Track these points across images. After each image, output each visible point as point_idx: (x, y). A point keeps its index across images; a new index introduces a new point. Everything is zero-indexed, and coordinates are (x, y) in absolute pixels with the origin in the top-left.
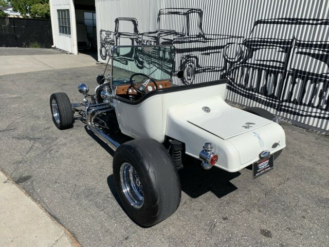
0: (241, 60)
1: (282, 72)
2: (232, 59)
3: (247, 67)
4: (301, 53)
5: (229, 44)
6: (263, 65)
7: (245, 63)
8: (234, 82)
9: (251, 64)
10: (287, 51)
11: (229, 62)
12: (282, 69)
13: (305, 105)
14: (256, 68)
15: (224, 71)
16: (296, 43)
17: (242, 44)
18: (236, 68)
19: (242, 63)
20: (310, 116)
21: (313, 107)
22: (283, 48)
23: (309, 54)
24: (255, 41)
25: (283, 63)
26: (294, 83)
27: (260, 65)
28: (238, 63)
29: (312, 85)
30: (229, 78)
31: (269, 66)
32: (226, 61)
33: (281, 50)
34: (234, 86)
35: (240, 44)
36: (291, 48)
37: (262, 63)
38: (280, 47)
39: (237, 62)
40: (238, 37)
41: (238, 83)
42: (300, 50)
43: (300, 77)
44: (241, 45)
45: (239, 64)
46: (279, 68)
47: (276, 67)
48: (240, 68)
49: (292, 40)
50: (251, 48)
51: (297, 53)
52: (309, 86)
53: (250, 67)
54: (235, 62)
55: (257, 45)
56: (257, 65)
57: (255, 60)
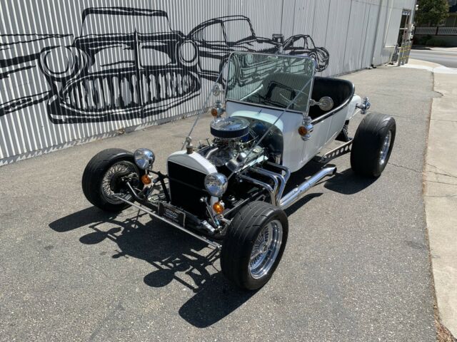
0: (79, 72)
1: (134, 73)
2: (62, 73)
3: (91, 78)
4: (146, 47)
5: (48, 48)
6: (111, 71)
7: (87, 74)
8: (77, 109)
9: (95, 73)
10: (133, 47)
11: (58, 80)
12: (134, 69)
13: (163, 99)
14: (104, 77)
15: (54, 98)
16: (139, 36)
17: (73, 46)
18: (74, 85)
19: (82, 75)
20: (170, 108)
21: (170, 98)
22: (128, 44)
23: (153, 47)
24: (91, 40)
25: (133, 62)
26: (149, 81)
27: (107, 71)
28: (75, 77)
29: (163, 78)
30: (65, 106)
31: (119, 70)
32: (51, 80)
33: (127, 46)
34: (79, 114)
35: (68, 47)
36: (136, 43)
37: (109, 67)
38: (125, 43)
39: (73, 75)
40: (62, 36)
41: (84, 106)
42: (144, 44)
43: (152, 73)
44: (71, 48)
45: (78, 78)
46: (131, 69)
47: (127, 69)
48: (81, 83)
49: (135, 33)
50: (88, 50)
51: (143, 47)
52: (161, 79)
53: (96, 77)
54: (68, 78)
55: (96, 45)
56: (104, 72)
57: (99, 66)
